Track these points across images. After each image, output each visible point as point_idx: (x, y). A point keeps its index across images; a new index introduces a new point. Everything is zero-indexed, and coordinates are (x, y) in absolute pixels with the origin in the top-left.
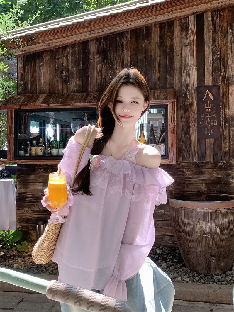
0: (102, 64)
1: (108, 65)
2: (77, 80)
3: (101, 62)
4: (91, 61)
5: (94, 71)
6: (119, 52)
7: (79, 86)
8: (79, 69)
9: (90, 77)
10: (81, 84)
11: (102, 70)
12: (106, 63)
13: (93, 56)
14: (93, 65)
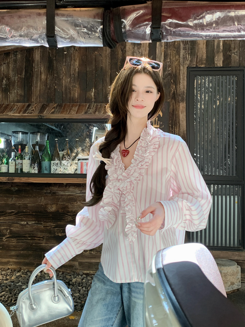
0: (47, 73)
1: (54, 74)
2: (18, 90)
3: (46, 71)
4: (35, 69)
5: (38, 81)
6: (66, 62)
7: (21, 95)
8: (21, 77)
9: (33, 87)
10: (23, 94)
11: (46, 80)
12: (51, 73)
13: (38, 65)
14: (37, 75)
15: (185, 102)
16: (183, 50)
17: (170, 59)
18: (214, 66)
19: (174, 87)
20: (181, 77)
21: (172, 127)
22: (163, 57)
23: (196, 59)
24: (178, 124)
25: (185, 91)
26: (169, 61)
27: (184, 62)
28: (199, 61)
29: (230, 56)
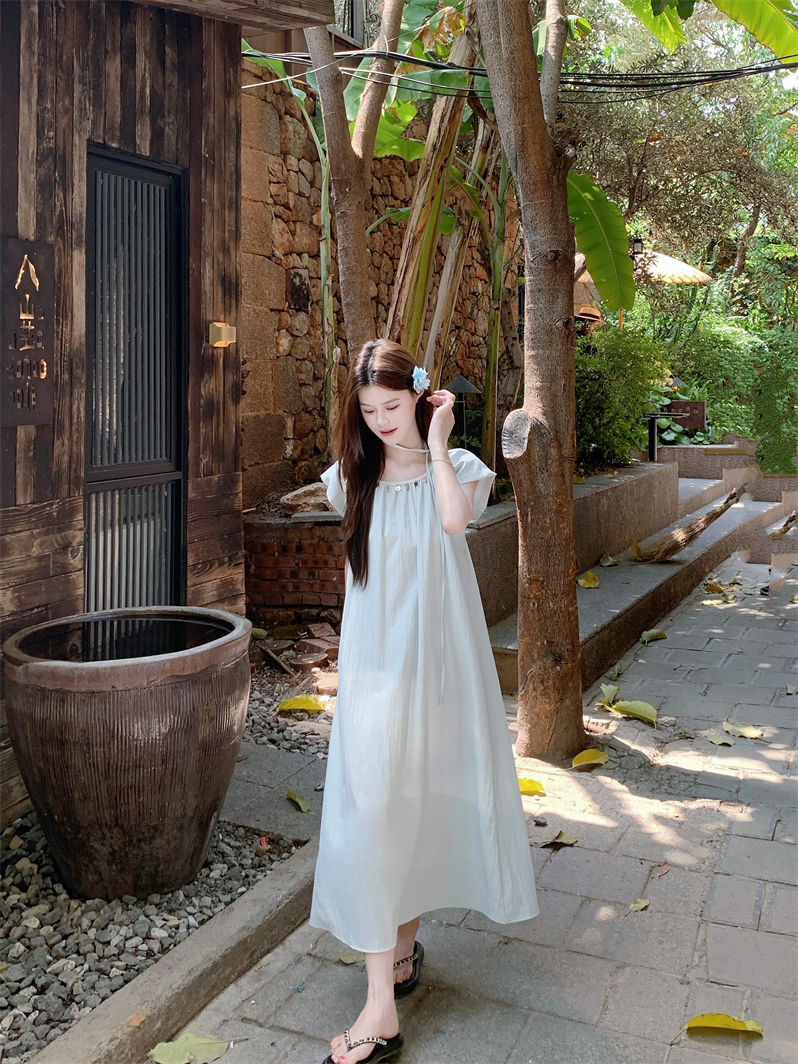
15: (84, 250)
16: (80, 83)
17: (52, 101)
18: (135, 151)
19: (61, 196)
20: (76, 168)
21: (58, 320)
22: (36, 90)
23: (102, 119)
24: (70, 314)
25: (84, 215)
26: (49, 106)
27: (80, 123)
28: (109, 129)
29: (163, 130)
